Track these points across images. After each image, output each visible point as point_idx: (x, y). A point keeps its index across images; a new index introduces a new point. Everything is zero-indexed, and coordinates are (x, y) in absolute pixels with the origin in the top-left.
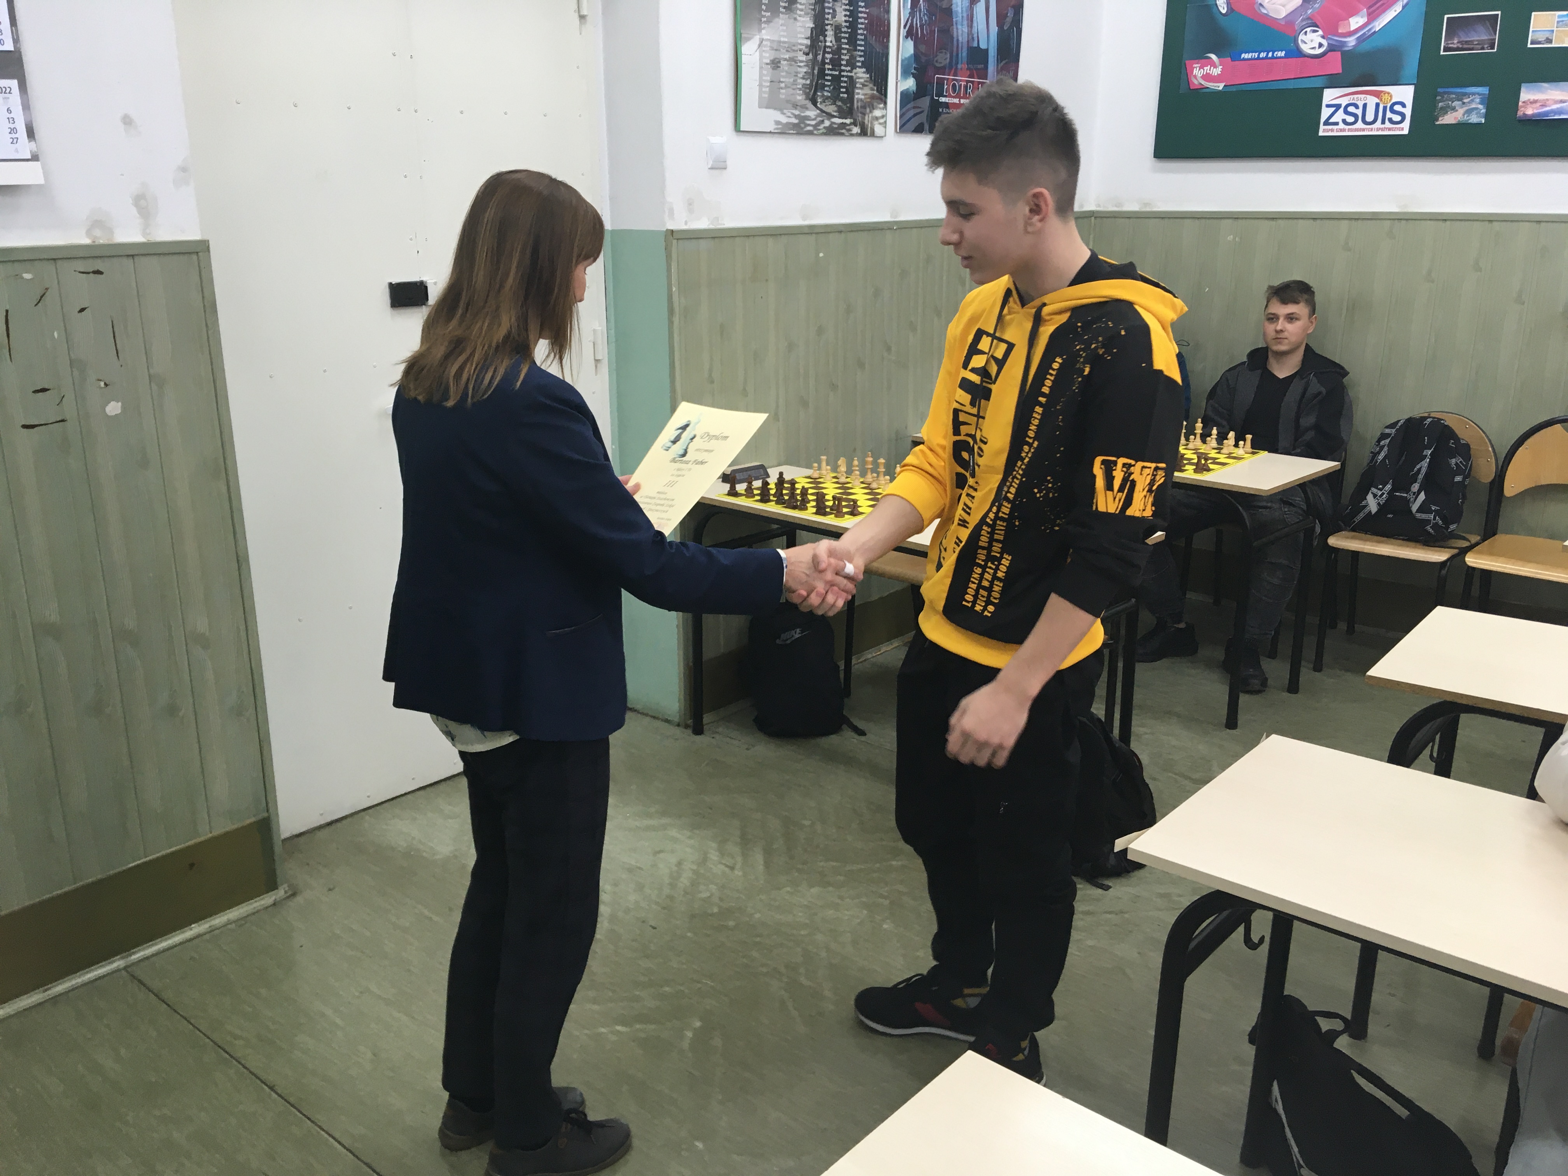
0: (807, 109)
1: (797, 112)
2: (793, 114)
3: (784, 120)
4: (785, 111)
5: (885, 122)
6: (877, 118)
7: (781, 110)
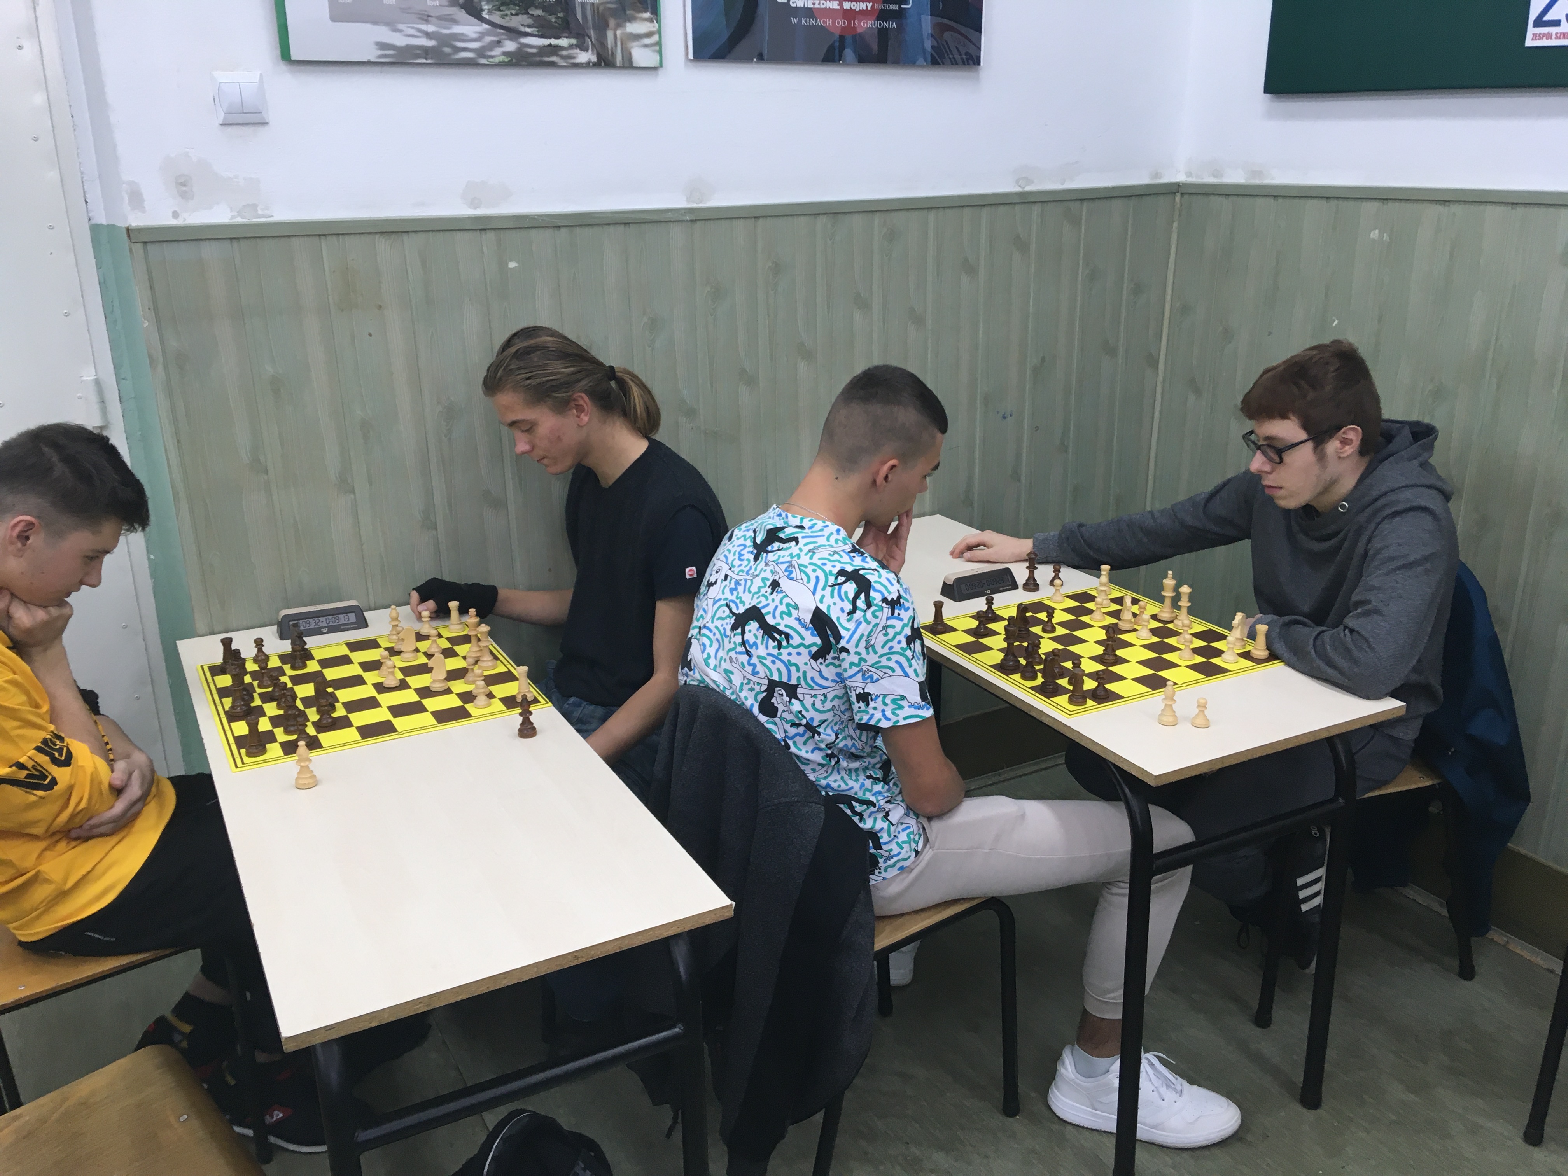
0: (456, 22)
1: (431, 28)
2: (419, 30)
3: (400, 41)
4: (401, 26)
5: (659, 43)
6: (638, 37)
7: (392, 25)
